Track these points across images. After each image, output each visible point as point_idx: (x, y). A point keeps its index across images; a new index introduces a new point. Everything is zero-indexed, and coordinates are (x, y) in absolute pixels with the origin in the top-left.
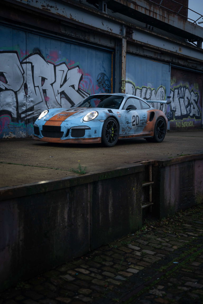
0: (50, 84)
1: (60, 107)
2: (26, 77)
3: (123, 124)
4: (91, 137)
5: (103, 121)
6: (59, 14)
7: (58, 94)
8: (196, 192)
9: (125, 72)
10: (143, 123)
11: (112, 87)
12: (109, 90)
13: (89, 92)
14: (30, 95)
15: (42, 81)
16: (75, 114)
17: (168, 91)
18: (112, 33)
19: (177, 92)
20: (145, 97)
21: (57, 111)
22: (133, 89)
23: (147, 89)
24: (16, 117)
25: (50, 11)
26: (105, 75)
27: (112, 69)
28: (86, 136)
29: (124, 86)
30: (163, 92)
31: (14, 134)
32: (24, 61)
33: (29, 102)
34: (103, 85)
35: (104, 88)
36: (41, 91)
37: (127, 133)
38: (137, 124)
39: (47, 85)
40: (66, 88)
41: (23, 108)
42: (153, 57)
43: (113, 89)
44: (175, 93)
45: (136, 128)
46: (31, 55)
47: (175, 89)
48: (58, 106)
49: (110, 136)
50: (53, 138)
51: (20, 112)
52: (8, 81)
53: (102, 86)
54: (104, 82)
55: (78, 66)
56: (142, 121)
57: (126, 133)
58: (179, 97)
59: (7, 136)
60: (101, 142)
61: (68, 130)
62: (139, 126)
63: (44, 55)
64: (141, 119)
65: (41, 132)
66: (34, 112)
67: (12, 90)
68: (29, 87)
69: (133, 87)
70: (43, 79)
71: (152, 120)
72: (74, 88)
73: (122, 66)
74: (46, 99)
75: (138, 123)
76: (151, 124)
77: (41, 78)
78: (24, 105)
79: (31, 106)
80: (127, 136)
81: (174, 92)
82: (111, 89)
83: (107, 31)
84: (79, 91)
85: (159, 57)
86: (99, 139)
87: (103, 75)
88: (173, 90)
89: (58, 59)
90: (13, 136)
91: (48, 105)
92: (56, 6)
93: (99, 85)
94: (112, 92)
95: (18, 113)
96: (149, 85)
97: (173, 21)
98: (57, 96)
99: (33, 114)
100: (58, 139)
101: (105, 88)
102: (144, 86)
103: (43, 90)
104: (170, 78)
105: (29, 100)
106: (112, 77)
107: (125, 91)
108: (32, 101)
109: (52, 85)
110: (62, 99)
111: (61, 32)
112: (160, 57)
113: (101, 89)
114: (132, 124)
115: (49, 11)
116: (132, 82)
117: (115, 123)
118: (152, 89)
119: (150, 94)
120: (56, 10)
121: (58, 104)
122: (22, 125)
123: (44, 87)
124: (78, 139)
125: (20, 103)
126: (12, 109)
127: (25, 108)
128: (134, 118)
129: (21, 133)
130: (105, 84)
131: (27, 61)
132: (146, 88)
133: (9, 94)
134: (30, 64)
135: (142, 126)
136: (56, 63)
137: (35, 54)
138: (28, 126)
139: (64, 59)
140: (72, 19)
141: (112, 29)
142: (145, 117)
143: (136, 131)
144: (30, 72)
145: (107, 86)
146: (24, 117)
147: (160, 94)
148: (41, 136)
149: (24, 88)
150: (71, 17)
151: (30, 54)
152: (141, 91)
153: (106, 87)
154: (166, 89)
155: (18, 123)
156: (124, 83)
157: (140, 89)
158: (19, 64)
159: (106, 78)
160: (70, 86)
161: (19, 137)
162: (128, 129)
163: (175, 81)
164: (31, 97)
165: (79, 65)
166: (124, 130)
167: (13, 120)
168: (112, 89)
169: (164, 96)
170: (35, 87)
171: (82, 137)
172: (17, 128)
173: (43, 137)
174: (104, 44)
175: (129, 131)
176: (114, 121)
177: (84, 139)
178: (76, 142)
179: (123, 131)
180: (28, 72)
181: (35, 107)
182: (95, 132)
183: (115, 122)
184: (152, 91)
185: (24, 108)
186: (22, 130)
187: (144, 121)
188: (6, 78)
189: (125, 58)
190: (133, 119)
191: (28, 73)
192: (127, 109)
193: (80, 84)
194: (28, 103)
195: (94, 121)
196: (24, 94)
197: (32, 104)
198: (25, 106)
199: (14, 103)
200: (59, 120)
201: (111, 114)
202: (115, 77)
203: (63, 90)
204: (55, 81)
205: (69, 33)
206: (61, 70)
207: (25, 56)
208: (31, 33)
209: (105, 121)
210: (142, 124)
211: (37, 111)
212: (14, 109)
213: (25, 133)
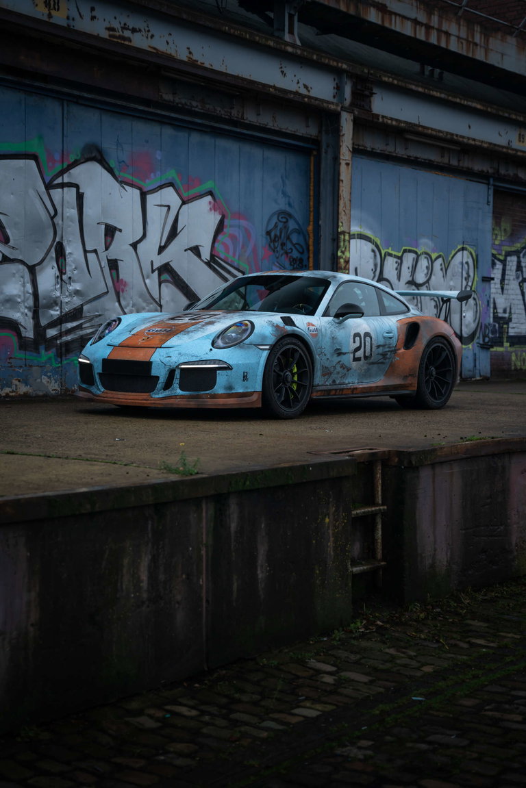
0: (130, 245)
1: (158, 308)
2: (63, 224)
3: (324, 358)
4: (233, 392)
5: (268, 347)
6: (155, 49)
7: (153, 271)
8: (514, 539)
9: (348, 207)
10: (384, 355)
11: (311, 252)
12: (301, 260)
13: (244, 266)
14: (72, 276)
15: (106, 235)
16: (192, 328)
17: (486, 260)
18: (309, 97)
19: (515, 263)
20: (410, 279)
21: (145, 320)
22: (375, 256)
23: (418, 256)
24: (33, 337)
25: (130, 44)
26: (290, 215)
27: (312, 198)
28: (219, 389)
29: (347, 248)
30: (467, 263)
31: (26, 384)
32: (56, 182)
33: (70, 295)
34: (283, 244)
35: (287, 253)
36: (105, 263)
37: (338, 382)
38: (366, 357)
39: (120, 249)
40: (176, 255)
41: (52, 312)
42: (435, 163)
43: (314, 257)
44: (508, 268)
45: (365, 367)
46: (75, 164)
47: (508, 254)
48: (151, 306)
49: (286, 389)
50: (130, 394)
51: (44, 322)
52: (11, 238)
53: (282, 249)
54: (288, 238)
55: (210, 193)
56: (381, 348)
57: (334, 381)
58: (521, 279)
59: (7, 390)
60: (260, 406)
61: (172, 373)
62: (373, 363)
63: (112, 164)
64: (380, 343)
65: (97, 377)
66: (81, 324)
67: (22, 262)
68: (70, 253)
69: (373, 251)
70: (110, 231)
71: (412, 345)
72: (199, 255)
73: (340, 192)
74: (118, 287)
75: (371, 354)
76: (410, 358)
77: (103, 227)
78: (55, 303)
79: (75, 306)
80: (336, 390)
81: (504, 263)
82: (309, 257)
83: (296, 93)
84: (213, 263)
85: (454, 162)
86: (255, 397)
87: (285, 216)
88: (502, 258)
89: (152, 175)
90: (23, 389)
91: (123, 303)
92: (147, 29)
93: (272, 245)
94: (311, 264)
95: (37, 324)
96: (425, 245)
97: (502, 55)
98: (148, 277)
99: (80, 327)
100: (144, 396)
101: (290, 255)
102: (408, 248)
103: (108, 260)
104: (489, 222)
105: (71, 288)
106: (311, 223)
107: (347, 262)
108: (77, 293)
109: (134, 246)
110: (163, 285)
111: (161, 96)
112: (459, 161)
113: (277, 258)
114: (352, 355)
115: (126, 43)
116: (372, 237)
117: (302, 354)
118: (434, 256)
119: (426, 271)
120: (147, 38)
121: (152, 301)
122: (50, 359)
123: (113, 253)
124: (197, 397)
125: (44, 299)
126: (21, 316)
127: (58, 313)
128: (358, 338)
129: (45, 383)
130: (291, 242)
131: (66, 180)
132: (416, 253)
133: (15, 272)
134: (74, 190)
135: (382, 363)
136: (147, 186)
137: (87, 160)
138: (64, 362)
139: (171, 174)
140: (193, 64)
141: (309, 85)
142: (391, 338)
143: (366, 374)
144: (73, 210)
145: (296, 248)
146: (55, 338)
147: (460, 270)
148: (99, 389)
149: (54, 256)
150: (191, 56)
151: (73, 160)
152: (399, 261)
153: (294, 250)
154: (477, 256)
155: (39, 353)
156: (344, 240)
157: (395, 257)
158: (43, 189)
159: (292, 225)
160: (185, 250)
161: (41, 394)
162: (338, 369)
163: (509, 229)
164: (74, 281)
165: (213, 191)
166: (327, 372)
167: (24, 344)
168: (311, 255)
169: (471, 274)
170: (85, 252)
171: (208, 392)
172: (34, 368)
173: (103, 390)
174: (287, 129)
175: (344, 376)
176: (298, 349)
177: (214, 396)
178: (192, 404)
179: (324, 375)
180: (68, 210)
181: (85, 308)
182: (245, 378)
183: (300, 351)
184: (432, 263)
185: (55, 310)
186: (49, 374)
187: (387, 350)
188: (4, 228)
189: (350, 165)
190: (354, 342)
191: (68, 214)
192: (337, 316)
193: (216, 245)
194: (67, 296)
195: (241, 347)
196: (55, 271)
197: (77, 301)
198: (57, 305)
199: (28, 299)
200: (147, 344)
201: (289, 328)
202: (320, 222)
203: (166, 261)
204: (144, 236)
205: (183, 101)
206: (161, 206)
207: (59, 168)
208: (77, 103)
209: (273, 348)
210: (381, 357)
211: (92, 319)
212: (26, 315)
213: (56, 382)
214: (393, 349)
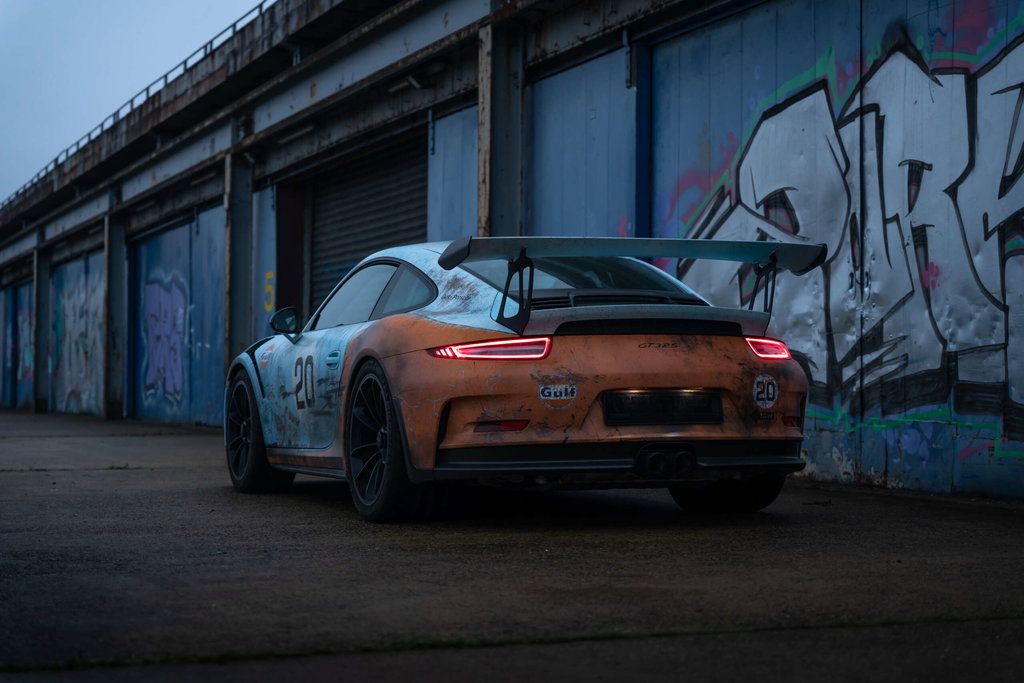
0: (946, 191)
1: (1002, 314)
3: (272, 401)
7: (987, 236)
15: (909, 184)
24: (825, 381)
31: (813, 460)
32: (848, 113)
33: (869, 304)
36: (908, 238)
39: (933, 205)
48: (985, 310)
51: (840, 355)
52: (801, 223)
56: (323, 385)
62: (317, 414)
66: (882, 356)
70: (916, 171)
75: (314, 397)
77: (908, 168)
78: (848, 322)
79: (875, 324)
90: (810, 468)
91: (935, 310)
95: (831, 360)
99: (878, 363)
103: (913, 230)
109: (952, 191)
110: (1010, 262)
114: (295, 398)
121: (987, 299)
122: (843, 419)
123: (919, 217)
125: (836, 316)
126: (813, 346)
128: (299, 368)
129: (836, 459)
136: (976, 61)
144: (872, 153)
146: (852, 381)
149: (849, 239)
151: (871, 65)
155: (832, 409)
158: (832, 130)
161: (829, 477)
164: (874, 279)
166: (280, 426)
167: (814, 393)
170: (884, 222)
172: (826, 434)
179: (279, 430)
185: (851, 333)
186: (841, 445)
187: (330, 388)
188: (793, 210)
190: (296, 373)
196: (850, 267)
197: (875, 315)
199: (818, 318)
203: (1016, 210)
204: (973, 164)
210: (325, 402)
211: (895, 346)
212: (818, 344)
213: (849, 460)
214: (337, 386)
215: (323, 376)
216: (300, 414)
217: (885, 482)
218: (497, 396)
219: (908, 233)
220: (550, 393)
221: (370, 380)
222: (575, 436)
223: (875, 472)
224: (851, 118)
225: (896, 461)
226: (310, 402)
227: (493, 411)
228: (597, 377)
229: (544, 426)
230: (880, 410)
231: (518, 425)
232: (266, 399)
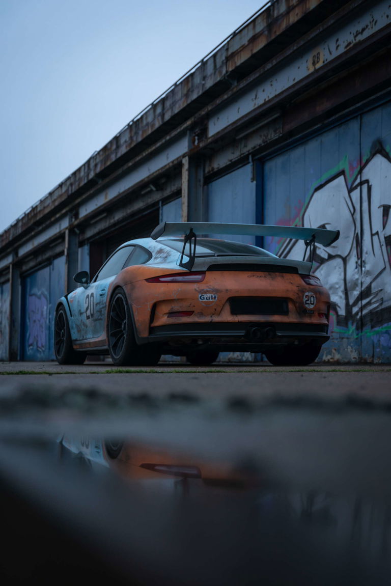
10: (100, 311)
14: (365, 260)
15: (383, 216)
24: (344, 315)
31: (339, 353)
32: (354, 185)
33: (365, 276)
36: (383, 242)
41: (355, 293)
45: (93, 324)
51: (351, 301)
59: (329, 357)
66: (371, 300)
67: (339, 257)
70: (386, 211)
75: (94, 312)
77: (382, 209)
78: (355, 285)
79: (367, 285)
90: (337, 357)
95: (347, 304)
99: (369, 303)
103: (385, 238)
105: (364, 270)
108: (368, 273)
114: (86, 315)
122: (353, 332)
123: (388, 230)
125: (349, 283)
126: (338, 298)
127: (358, 292)
128: (87, 300)
129: (349, 352)
133: (336, 265)
134: (366, 186)
135: (101, 319)
137: (373, 156)
138: (361, 334)
142: (104, 295)
144: (366, 203)
146: (357, 314)
149: (355, 245)
151: (365, 161)
155: (347, 328)
158: (347, 194)
161: (346, 360)
162: (82, 326)
164: (367, 263)
167: (339, 321)
170: (372, 236)
172: (345, 340)
181: (372, 286)
186: (352, 345)
187: (101, 306)
190: (86, 303)
196: (356, 259)
197: (367, 281)
210: (99, 314)
211: (377, 294)
212: (341, 297)
213: (355, 351)
214: (104, 305)
215: (98, 301)
216: (88, 322)
217: (373, 361)
218: (178, 299)
219: (383, 239)
220: (204, 298)
221: (119, 297)
222: (216, 319)
223: (368, 356)
224: (356, 188)
225: (378, 350)
226: (92, 315)
227: (176, 307)
228: (227, 290)
229: (201, 314)
230: (370, 326)
231: (189, 313)
232: (72, 318)
